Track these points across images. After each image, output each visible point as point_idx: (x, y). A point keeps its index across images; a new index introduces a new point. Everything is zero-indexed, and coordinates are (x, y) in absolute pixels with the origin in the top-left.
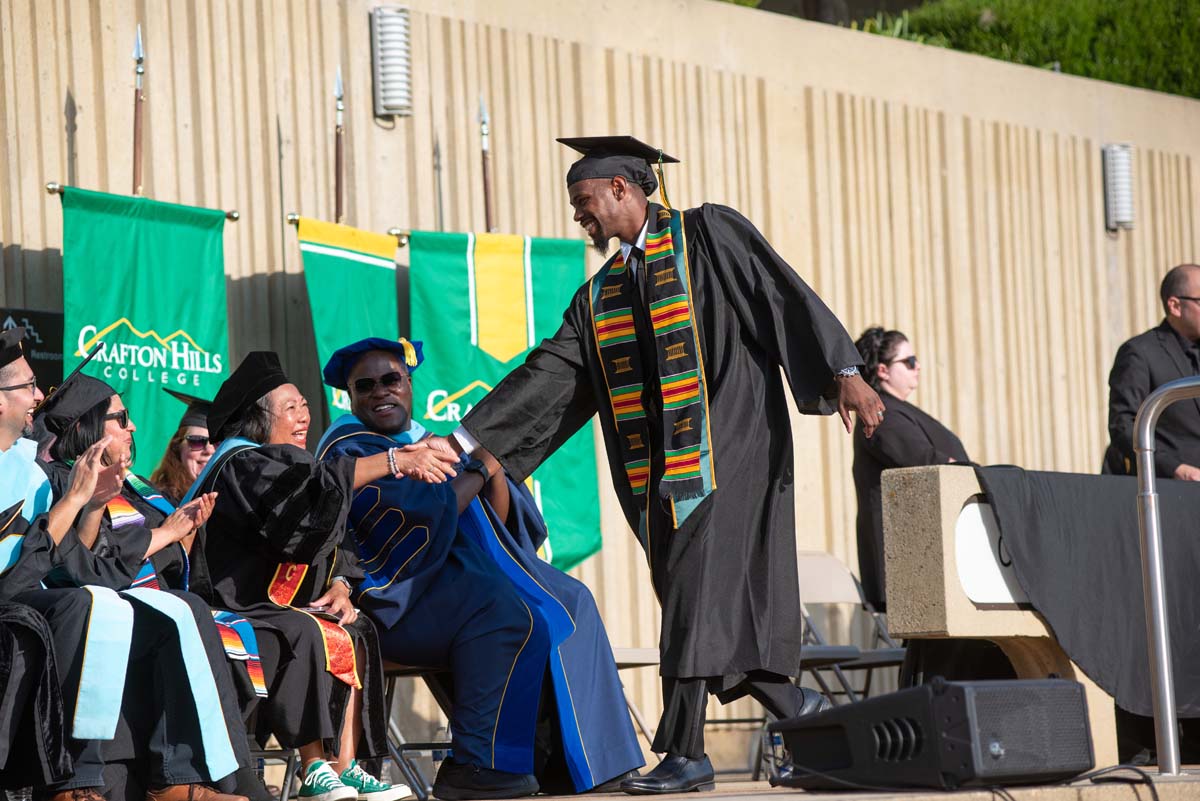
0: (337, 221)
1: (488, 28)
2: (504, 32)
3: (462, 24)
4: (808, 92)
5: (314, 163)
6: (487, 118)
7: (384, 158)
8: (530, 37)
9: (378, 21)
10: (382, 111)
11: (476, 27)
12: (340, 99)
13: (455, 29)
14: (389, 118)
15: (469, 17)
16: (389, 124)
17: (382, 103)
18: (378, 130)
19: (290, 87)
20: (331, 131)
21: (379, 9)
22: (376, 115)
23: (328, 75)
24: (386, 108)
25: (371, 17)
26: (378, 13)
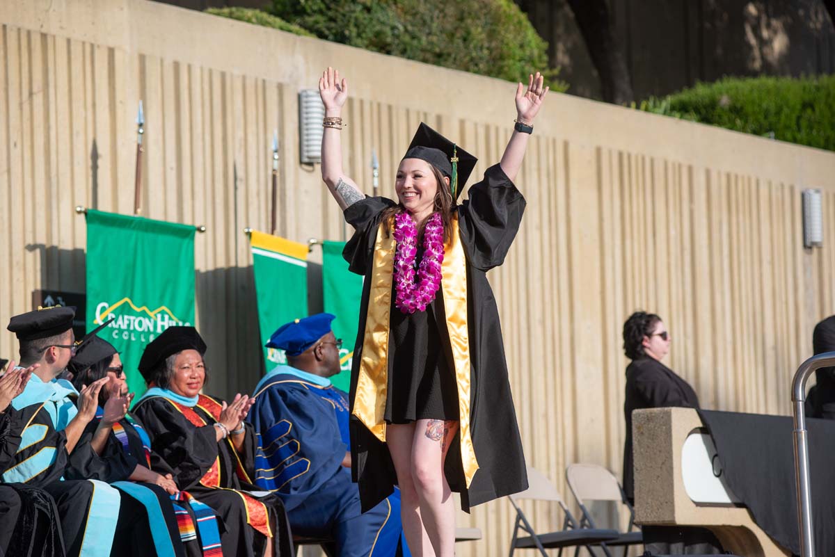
0: (272, 233)
1: (379, 105)
2: (390, 108)
3: (362, 102)
4: (599, 151)
5: (258, 194)
6: (377, 165)
7: (306, 192)
8: (408, 112)
9: (304, 99)
10: (306, 160)
11: (371, 104)
12: (276, 151)
13: (357, 105)
14: (310, 164)
15: (367, 97)
16: (310, 168)
17: (305, 154)
18: (303, 173)
19: (243, 143)
20: (270, 173)
21: (305, 91)
22: (301, 162)
23: (269, 136)
24: (309, 157)
25: (299, 97)
26: (304, 94)
